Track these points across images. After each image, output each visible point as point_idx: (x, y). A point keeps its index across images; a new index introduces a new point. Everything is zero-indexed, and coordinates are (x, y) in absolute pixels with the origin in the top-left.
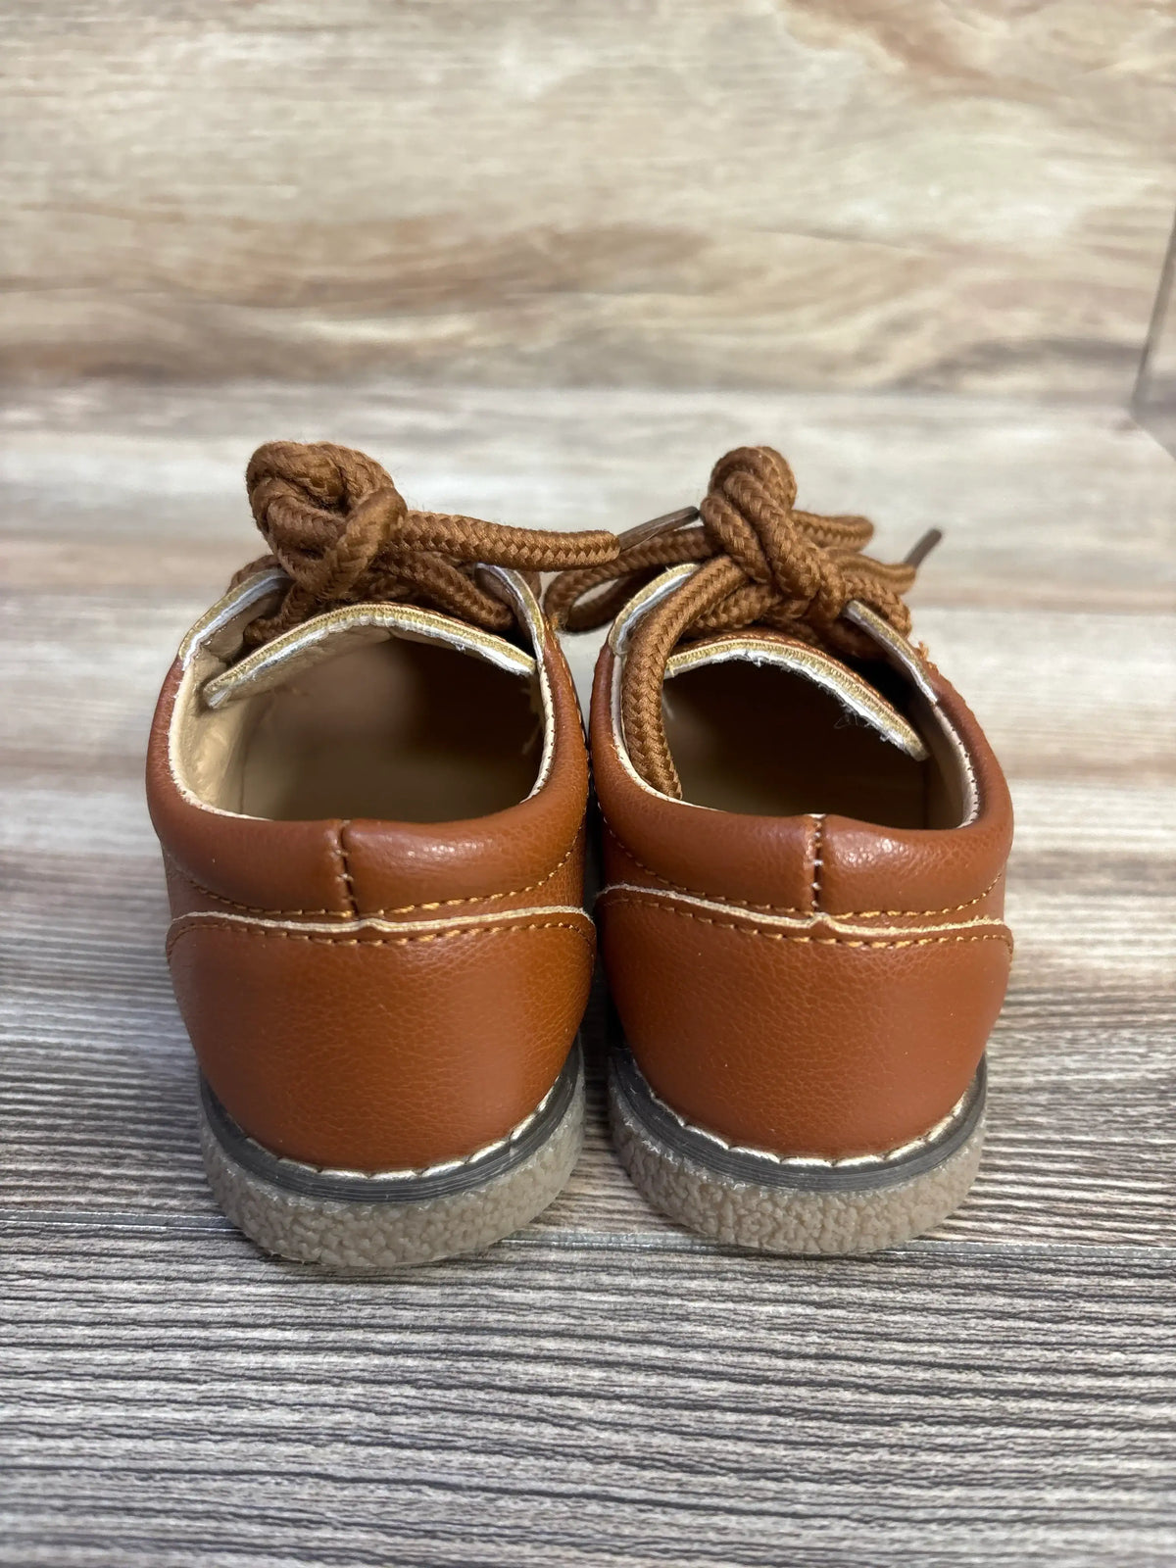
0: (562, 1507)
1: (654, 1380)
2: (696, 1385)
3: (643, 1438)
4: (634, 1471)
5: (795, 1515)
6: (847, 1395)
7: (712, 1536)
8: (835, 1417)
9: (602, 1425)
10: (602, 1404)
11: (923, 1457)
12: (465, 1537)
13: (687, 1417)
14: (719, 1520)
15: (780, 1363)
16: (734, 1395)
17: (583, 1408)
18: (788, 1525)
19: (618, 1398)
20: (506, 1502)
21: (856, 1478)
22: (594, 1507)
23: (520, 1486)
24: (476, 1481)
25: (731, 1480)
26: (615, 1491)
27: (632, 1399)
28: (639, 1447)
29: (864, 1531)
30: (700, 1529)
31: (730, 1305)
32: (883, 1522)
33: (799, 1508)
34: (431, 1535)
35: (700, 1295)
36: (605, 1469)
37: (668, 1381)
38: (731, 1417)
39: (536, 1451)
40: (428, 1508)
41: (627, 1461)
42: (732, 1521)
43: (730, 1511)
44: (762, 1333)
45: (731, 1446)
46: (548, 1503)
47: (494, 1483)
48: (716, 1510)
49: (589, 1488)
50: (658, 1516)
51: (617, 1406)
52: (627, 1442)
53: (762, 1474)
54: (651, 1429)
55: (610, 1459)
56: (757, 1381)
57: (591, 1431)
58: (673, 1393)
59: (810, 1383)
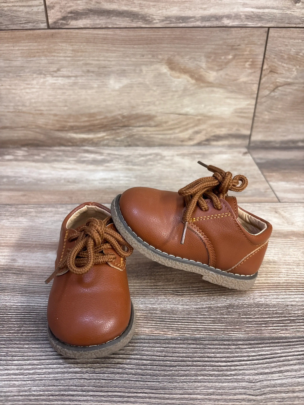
0: (123, 382)
1: (138, 361)
2: (144, 362)
3: (136, 371)
4: (134, 376)
5: (159, 382)
6: (168, 362)
7: (146, 385)
8: (166, 366)
9: (129, 369)
10: (129, 365)
11: (180, 372)
12: (107, 387)
13: (143, 367)
14: (147, 383)
15: (158, 358)
16: (150, 363)
17: (126, 366)
18: (158, 383)
19: (132, 364)
20: (114, 382)
21: (169, 376)
22: (127, 382)
23: (116, 379)
24: (109, 378)
25: (149, 377)
26: (131, 379)
27: (134, 364)
28: (135, 372)
29: (170, 384)
30: (144, 384)
31: (150, 348)
32: (172, 382)
33: (160, 381)
34: (102, 387)
35: (146, 347)
36: (129, 376)
37: (140, 361)
38: (150, 367)
39: (118, 373)
40: (102, 383)
41: (133, 374)
42: (149, 383)
43: (149, 381)
44: (155, 353)
45: (149, 371)
46: (120, 381)
47: (112, 379)
48: (146, 381)
49: (127, 379)
50: (137, 383)
51: (132, 366)
52: (133, 371)
53: (154, 375)
54: (137, 369)
55: (130, 374)
56: (154, 361)
57: (127, 370)
58: (141, 363)
59: (162, 361)
